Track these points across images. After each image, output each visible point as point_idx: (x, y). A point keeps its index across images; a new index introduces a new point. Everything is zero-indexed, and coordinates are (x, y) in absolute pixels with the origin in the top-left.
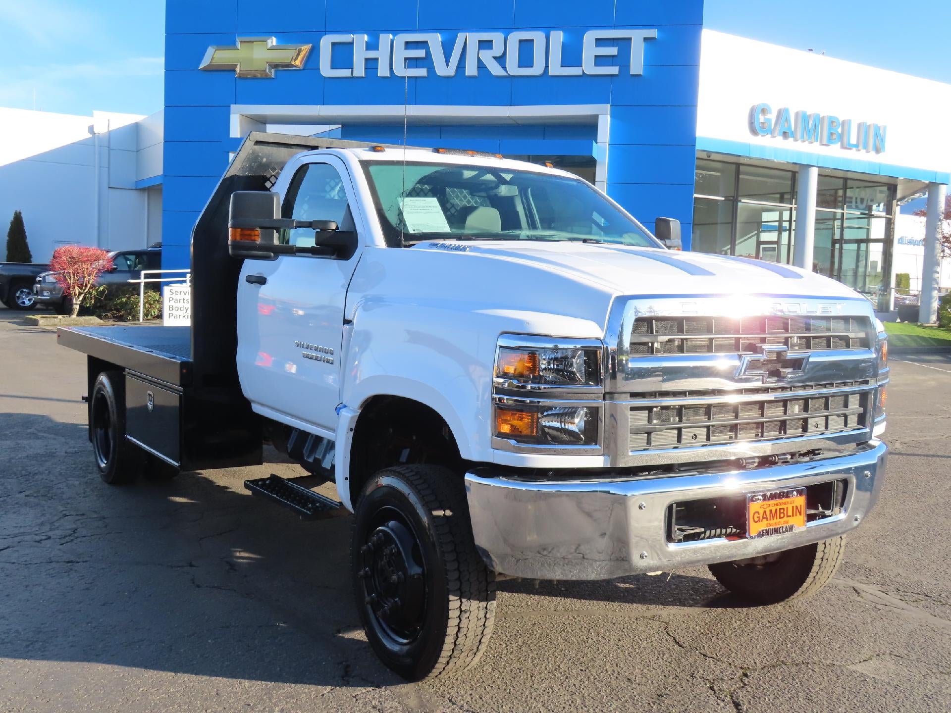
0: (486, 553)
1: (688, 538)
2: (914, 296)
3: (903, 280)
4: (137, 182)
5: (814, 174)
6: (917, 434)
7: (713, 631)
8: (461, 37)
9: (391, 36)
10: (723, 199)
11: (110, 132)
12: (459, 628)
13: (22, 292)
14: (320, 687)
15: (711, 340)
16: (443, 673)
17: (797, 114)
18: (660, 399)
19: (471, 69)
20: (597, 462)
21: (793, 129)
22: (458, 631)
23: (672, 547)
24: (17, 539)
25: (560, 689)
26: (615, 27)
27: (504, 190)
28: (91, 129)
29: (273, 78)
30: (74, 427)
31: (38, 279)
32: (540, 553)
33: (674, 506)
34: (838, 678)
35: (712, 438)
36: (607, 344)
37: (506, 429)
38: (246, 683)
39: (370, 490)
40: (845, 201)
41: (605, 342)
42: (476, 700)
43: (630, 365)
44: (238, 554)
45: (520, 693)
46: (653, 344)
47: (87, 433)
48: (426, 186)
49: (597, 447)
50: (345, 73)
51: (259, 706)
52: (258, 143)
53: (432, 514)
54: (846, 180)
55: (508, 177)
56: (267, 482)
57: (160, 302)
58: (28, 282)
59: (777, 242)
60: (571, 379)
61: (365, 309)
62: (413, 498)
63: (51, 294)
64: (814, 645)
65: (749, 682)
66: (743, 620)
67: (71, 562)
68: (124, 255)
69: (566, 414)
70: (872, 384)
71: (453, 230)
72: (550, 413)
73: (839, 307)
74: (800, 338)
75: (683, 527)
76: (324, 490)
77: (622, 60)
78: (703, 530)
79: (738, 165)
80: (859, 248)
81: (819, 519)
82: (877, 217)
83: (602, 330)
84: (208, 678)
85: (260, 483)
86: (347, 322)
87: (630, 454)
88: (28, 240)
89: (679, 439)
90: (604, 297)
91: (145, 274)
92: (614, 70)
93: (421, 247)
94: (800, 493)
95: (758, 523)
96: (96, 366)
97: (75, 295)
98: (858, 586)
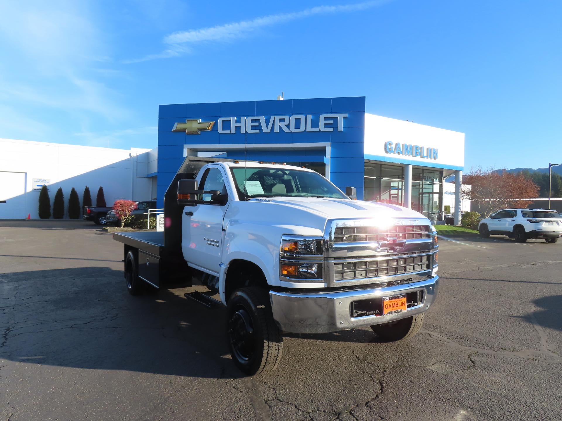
0: (278, 322)
1: (360, 315)
2: (452, 214)
3: (447, 208)
4: (148, 175)
5: (410, 168)
6: (454, 270)
7: (372, 353)
8: (272, 118)
9: (245, 118)
10: (375, 178)
11: (137, 156)
12: (268, 354)
13: (102, 218)
14: (212, 379)
15: (366, 236)
16: (262, 373)
17: (403, 145)
18: (346, 260)
19: (276, 130)
20: (322, 285)
21: (402, 151)
22: (268, 355)
23: (353, 319)
24: (94, 318)
25: (309, 378)
26: (331, 113)
27: (286, 177)
28: (130, 155)
29: (200, 134)
30: (119, 272)
31: (108, 213)
32: (300, 322)
33: (353, 303)
34: (422, 372)
35: (368, 275)
36: (325, 238)
37: (285, 272)
38: (182, 378)
39: (233, 297)
40: (423, 178)
41: (324, 238)
42: (275, 384)
43: (334, 247)
44: (182, 323)
45: (293, 380)
46: (343, 238)
47: (124, 274)
48: (256, 176)
49: (322, 279)
50: (228, 132)
51: (187, 387)
52: (190, 160)
53: (257, 307)
54: (423, 170)
55: (287, 172)
56: (193, 294)
57: (155, 221)
58: (104, 214)
59: (397, 194)
60: (311, 252)
61: (231, 225)
62: (249, 301)
63: (113, 218)
64: (413, 358)
65: (386, 374)
66: (384, 348)
67: (115, 328)
68: (142, 203)
69: (309, 266)
70: (432, 252)
71: (266, 193)
72: (303, 266)
73: (417, 222)
74: (402, 234)
75: (358, 311)
76: (215, 297)
77: (335, 125)
78: (365, 312)
79: (381, 165)
80: (429, 196)
81: (412, 307)
82: (436, 184)
83: (323, 233)
84: (167, 375)
85: (191, 294)
86: (224, 230)
87: (335, 282)
88: (105, 198)
89: (355, 276)
90: (323, 219)
91: (150, 211)
92: (331, 129)
93: (252, 201)
94: (404, 296)
95: (388, 309)
96: (127, 248)
97: (122, 219)
98: (431, 333)
